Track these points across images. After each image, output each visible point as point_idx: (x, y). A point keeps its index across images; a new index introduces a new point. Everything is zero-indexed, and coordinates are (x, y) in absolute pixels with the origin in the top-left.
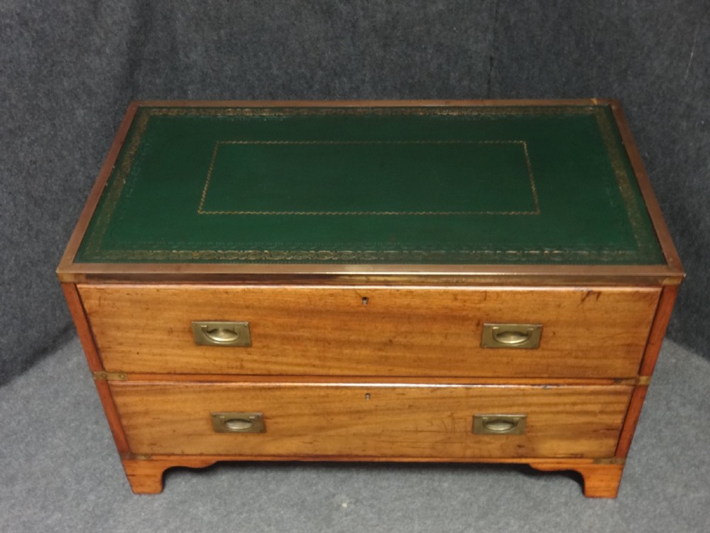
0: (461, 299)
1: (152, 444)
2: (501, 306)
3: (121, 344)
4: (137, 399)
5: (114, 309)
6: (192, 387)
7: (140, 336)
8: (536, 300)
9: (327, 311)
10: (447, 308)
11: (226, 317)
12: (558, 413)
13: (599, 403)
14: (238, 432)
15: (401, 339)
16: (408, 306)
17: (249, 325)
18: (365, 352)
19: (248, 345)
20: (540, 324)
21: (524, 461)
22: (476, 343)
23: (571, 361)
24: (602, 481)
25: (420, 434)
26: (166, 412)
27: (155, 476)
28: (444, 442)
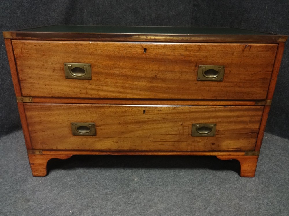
0: (189, 50)
1: (43, 143)
2: (207, 54)
3: (30, 78)
4: (36, 113)
5: (28, 55)
6: (63, 106)
7: (40, 73)
8: (222, 51)
9: (128, 57)
10: (182, 55)
11: (81, 61)
12: (230, 122)
13: (249, 116)
14: (83, 135)
15: (161, 76)
16: (164, 54)
17: (91, 65)
18: (144, 84)
19: (90, 79)
20: (224, 65)
21: (214, 154)
22: (195, 78)
23: (237, 89)
24: (248, 166)
25: (168, 136)
26: (50, 122)
27: (43, 164)
28: (178, 141)
